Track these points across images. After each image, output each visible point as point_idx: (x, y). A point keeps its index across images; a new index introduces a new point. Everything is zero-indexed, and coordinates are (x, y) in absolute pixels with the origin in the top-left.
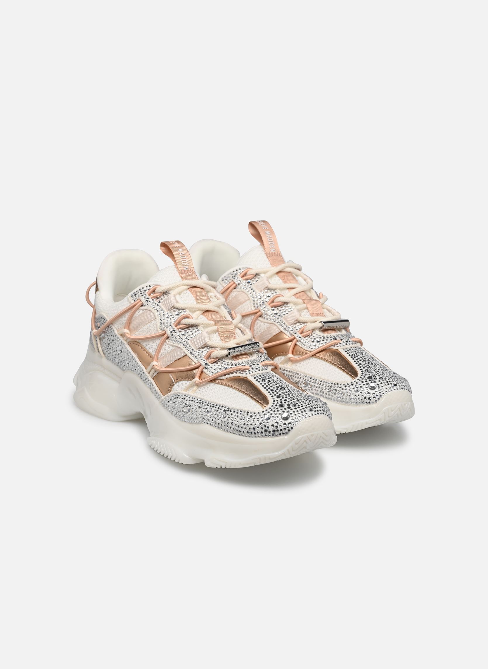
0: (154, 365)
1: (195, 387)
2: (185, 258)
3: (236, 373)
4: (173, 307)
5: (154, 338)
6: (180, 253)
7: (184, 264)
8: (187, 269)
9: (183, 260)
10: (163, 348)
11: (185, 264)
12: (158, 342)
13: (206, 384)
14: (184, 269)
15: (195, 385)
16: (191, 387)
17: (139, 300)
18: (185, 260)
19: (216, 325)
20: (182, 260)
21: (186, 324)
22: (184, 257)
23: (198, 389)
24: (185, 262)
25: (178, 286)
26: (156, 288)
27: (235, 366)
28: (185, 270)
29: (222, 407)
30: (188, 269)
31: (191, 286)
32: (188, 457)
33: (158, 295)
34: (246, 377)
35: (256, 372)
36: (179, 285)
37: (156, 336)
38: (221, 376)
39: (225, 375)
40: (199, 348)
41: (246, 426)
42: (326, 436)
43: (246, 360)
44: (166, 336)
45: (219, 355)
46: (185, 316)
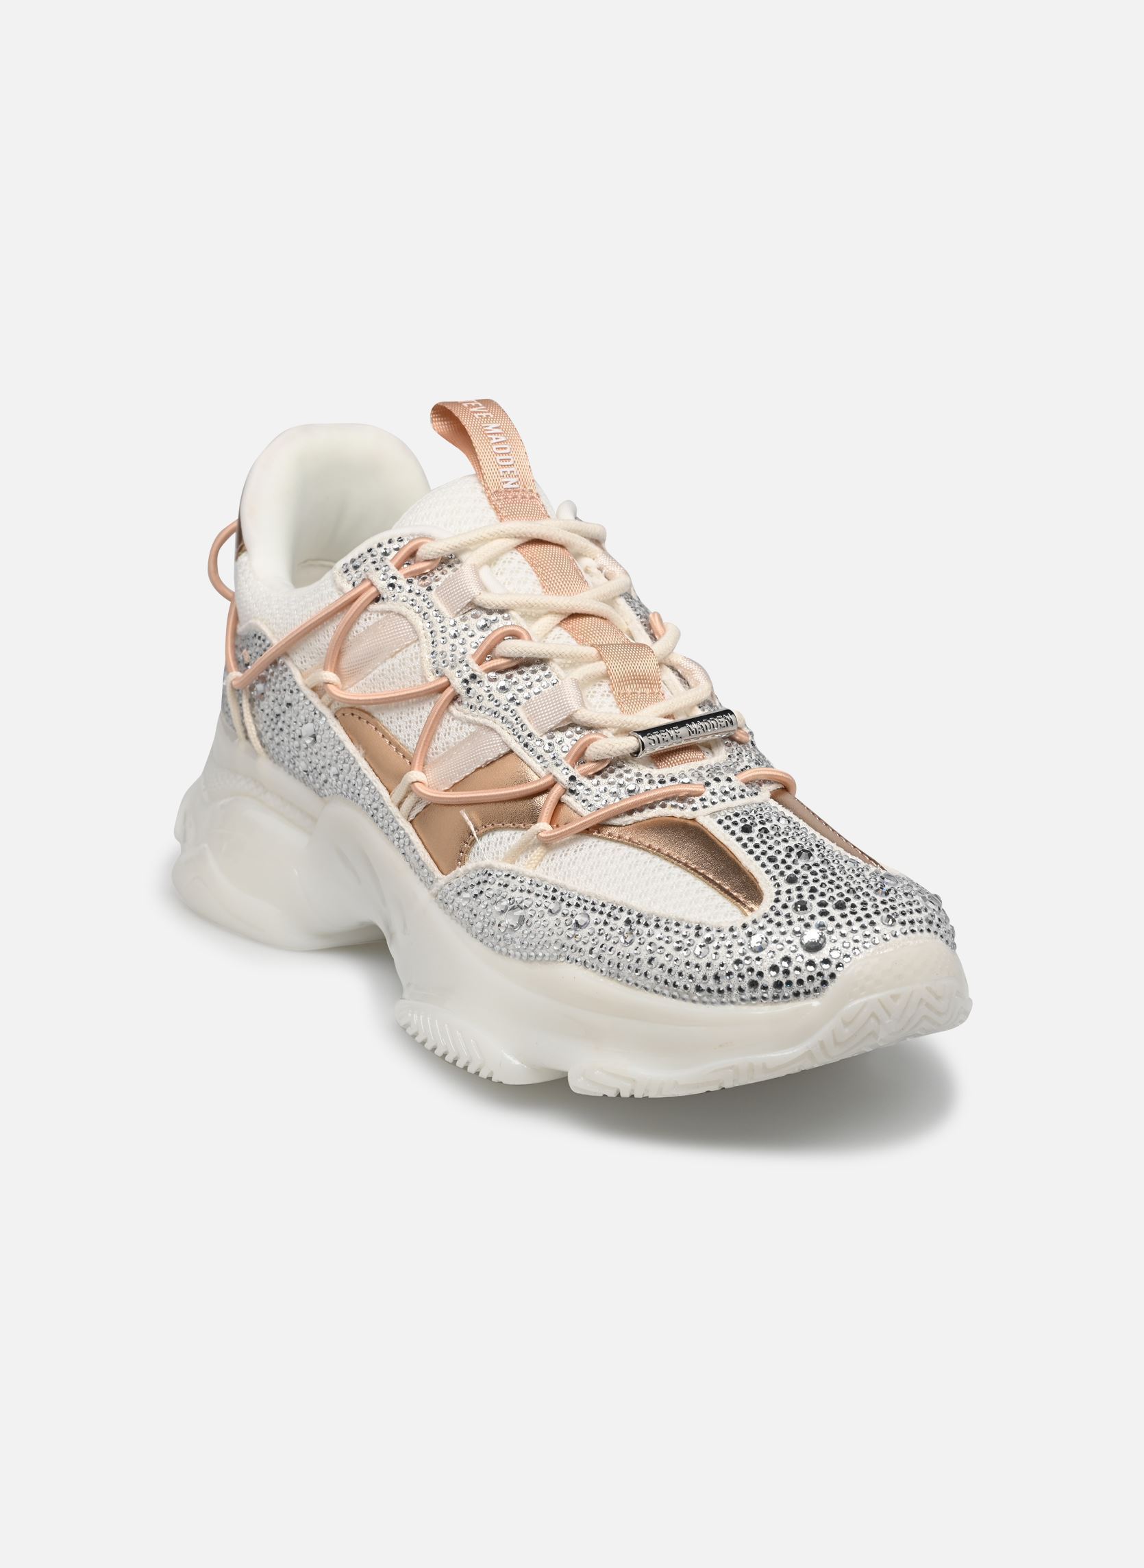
0: (413, 783)
1: (539, 851)
2: (508, 454)
3: (664, 806)
4: (471, 603)
5: (414, 700)
6: (493, 437)
7: (505, 470)
8: (514, 486)
9: (502, 458)
10: (441, 731)
11: (508, 470)
12: (425, 711)
13: (571, 841)
14: (506, 486)
15: (538, 845)
16: (525, 848)
17: (368, 584)
18: (508, 457)
19: (601, 658)
20: (499, 458)
21: (511, 655)
22: (505, 448)
23: (547, 857)
24: (508, 463)
25: (483, 541)
26: (422, 544)
27: (660, 786)
28: (507, 490)
29: (621, 910)
30: (517, 486)
31: (526, 537)
32: (517, 1063)
33: (425, 568)
34: (694, 820)
35: (723, 803)
36: (488, 537)
37: (419, 692)
38: (617, 817)
39: (630, 812)
40: (551, 731)
41: (693, 971)
42: (938, 998)
43: (695, 765)
44: (448, 692)
45: (611, 753)
46: (508, 631)
